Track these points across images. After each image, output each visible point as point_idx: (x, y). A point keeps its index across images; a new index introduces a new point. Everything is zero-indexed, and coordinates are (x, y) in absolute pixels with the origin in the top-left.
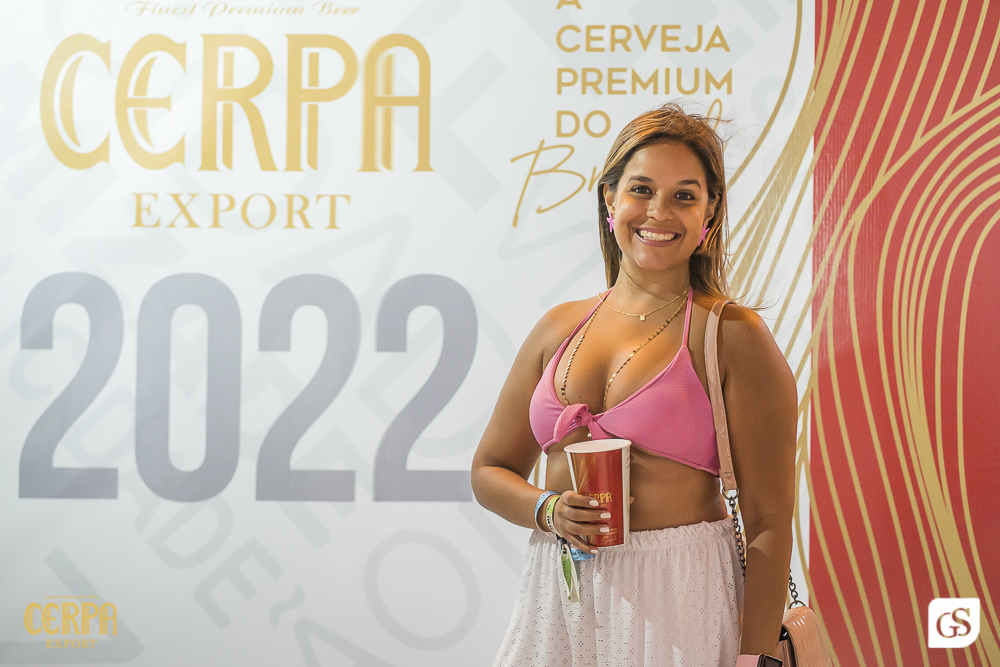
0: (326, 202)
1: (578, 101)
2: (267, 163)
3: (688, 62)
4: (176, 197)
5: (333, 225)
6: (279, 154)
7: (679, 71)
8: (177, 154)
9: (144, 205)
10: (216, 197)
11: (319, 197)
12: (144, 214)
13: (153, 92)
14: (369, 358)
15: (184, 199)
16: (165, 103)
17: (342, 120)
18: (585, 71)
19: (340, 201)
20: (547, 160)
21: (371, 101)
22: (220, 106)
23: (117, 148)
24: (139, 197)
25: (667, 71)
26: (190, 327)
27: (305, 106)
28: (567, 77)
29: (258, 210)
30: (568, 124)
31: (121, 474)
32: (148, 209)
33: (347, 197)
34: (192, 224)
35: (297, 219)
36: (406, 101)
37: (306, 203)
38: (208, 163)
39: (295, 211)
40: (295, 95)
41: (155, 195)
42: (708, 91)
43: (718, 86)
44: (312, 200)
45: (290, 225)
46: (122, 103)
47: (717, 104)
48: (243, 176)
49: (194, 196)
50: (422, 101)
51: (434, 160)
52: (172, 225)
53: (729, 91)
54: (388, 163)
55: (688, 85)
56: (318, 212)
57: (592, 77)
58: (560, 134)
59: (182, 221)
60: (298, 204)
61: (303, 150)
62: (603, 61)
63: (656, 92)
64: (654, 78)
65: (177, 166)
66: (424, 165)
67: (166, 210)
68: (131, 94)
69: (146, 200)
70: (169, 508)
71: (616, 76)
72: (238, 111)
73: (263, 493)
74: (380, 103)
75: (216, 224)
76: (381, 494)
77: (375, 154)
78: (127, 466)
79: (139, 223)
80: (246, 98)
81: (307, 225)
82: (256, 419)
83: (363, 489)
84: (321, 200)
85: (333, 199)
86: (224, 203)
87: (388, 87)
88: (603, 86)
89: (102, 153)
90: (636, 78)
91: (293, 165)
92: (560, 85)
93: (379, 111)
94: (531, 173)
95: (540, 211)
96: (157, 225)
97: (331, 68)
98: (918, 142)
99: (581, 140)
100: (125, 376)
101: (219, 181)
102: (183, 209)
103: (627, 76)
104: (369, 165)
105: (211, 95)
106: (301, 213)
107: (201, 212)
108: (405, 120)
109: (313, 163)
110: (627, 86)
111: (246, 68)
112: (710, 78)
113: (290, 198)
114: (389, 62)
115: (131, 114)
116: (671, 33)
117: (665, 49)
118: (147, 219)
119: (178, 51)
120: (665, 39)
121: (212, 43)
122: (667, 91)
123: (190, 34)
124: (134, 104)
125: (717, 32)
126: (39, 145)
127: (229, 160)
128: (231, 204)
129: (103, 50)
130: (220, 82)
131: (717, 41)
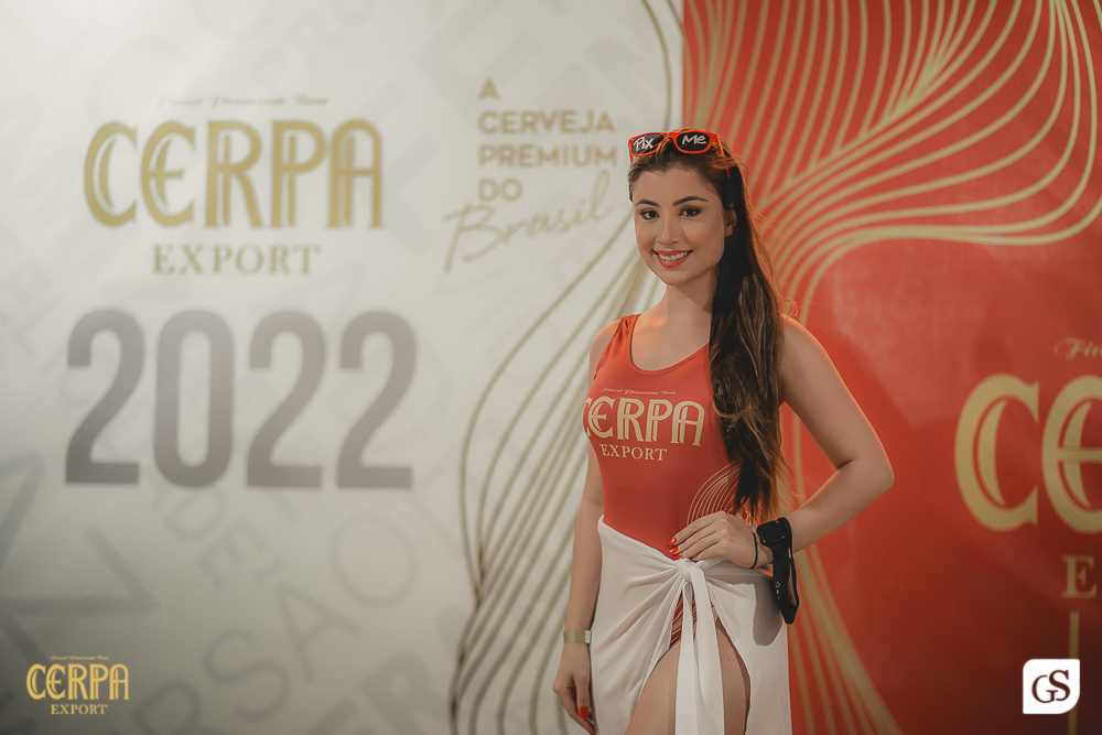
0: (301, 253)
1: (497, 172)
2: (256, 221)
3: (582, 140)
4: (187, 249)
5: (306, 269)
6: (265, 214)
7: (575, 148)
8: (187, 215)
9: (162, 255)
10: (217, 250)
11: (295, 248)
12: (162, 262)
13: (170, 166)
14: (334, 375)
15: (193, 250)
16: (179, 175)
17: (313, 188)
18: (503, 148)
19: (312, 254)
20: (473, 218)
21: (336, 172)
22: (220, 179)
23: (142, 211)
24: (158, 250)
25: (566, 148)
27: (285, 179)
28: (488, 153)
29: (249, 259)
30: (488, 190)
31: (142, 467)
32: (165, 258)
33: (317, 248)
34: (198, 269)
35: (279, 267)
36: (363, 173)
37: (285, 253)
38: (211, 222)
39: (278, 259)
40: (278, 168)
42: (598, 163)
43: (607, 159)
44: (290, 251)
45: (273, 270)
46: (146, 175)
47: (606, 174)
48: (238, 232)
49: (200, 248)
50: (375, 172)
51: (385, 219)
52: (183, 270)
53: (616, 163)
54: (349, 221)
55: (581, 157)
56: (295, 261)
57: (507, 153)
58: (482, 197)
59: (191, 268)
60: (279, 254)
61: (284, 211)
62: (515, 140)
63: (557, 164)
64: (556, 153)
65: (185, 227)
66: (376, 221)
68: (153, 166)
69: (163, 252)
70: (178, 494)
71: (527, 152)
72: (235, 182)
73: (252, 481)
74: (343, 174)
75: (217, 268)
76: (343, 482)
77: (339, 214)
78: (146, 459)
79: (158, 268)
80: (241, 170)
81: (286, 270)
82: (247, 421)
83: (329, 478)
84: (298, 250)
85: (306, 250)
86: (223, 253)
87: (350, 162)
88: (516, 160)
89: (130, 215)
90: (541, 155)
91: (276, 223)
92: (483, 160)
93: (343, 180)
94: (460, 229)
95: (468, 259)
96: (172, 270)
97: (306, 147)
98: (766, 201)
99: (498, 203)
100: (147, 387)
101: (219, 236)
102: (192, 259)
103: (534, 152)
104: (333, 222)
105: (214, 169)
106: (282, 261)
107: (205, 260)
108: (363, 187)
109: (292, 220)
110: (533, 160)
111: (240, 148)
112: (599, 154)
113: (274, 250)
114: (351, 140)
115: (153, 183)
116: (569, 117)
117: (564, 130)
118: (164, 266)
119: (189, 134)
120: (564, 122)
121: (215, 127)
122: (566, 163)
123: (198, 120)
124: (154, 174)
125: (605, 117)
126: (83, 209)
127: (227, 220)
128: (229, 254)
129: (131, 134)
130: (221, 158)
131: (605, 124)
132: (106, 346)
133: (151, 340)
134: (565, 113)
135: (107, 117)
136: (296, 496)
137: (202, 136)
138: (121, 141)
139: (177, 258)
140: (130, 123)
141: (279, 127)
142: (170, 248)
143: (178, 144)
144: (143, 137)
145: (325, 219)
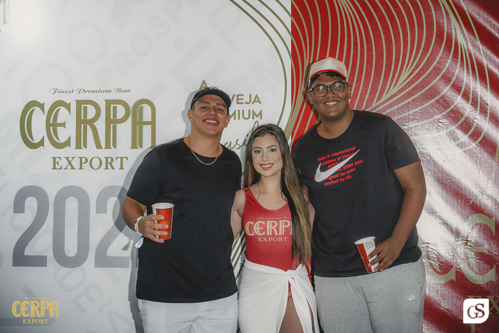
0: (119, 159)
2: (98, 146)
3: (246, 107)
4: (67, 158)
5: (122, 168)
6: (103, 144)
7: (243, 111)
8: (67, 143)
9: (56, 162)
10: (81, 158)
11: (117, 158)
12: (56, 164)
13: (59, 121)
15: (70, 159)
16: (63, 125)
19: (124, 159)
21: (134, 123)
22: (82, 126)
23: (47, 141)
24: (54, 158)
25: (239, 111)
26: (72, 205)
27: (112, 125)
29: (96, 163)
31: (48, 258)
32: (58, 163)
33: (127, 158)
34: (73, 168)
35: (109, 165)
36: (147, 123)
37: (112, 160)
38: (78, 147)
39: (109, 163)
40: (108, 121)
41: (60, 158)
42: (253, 119)
43: (257, 116)
44: (115, 159)
45: (107, 168)
46: (48, 125)
47: (257, 123)
48: (90, 151)
49: (73, 158)
50: (153, 123)
52: (66, 168)
53: (261, 118)
54: (141, 145)
55: (246, 116)
56: (117, 164)
59: (69, 167)
60: (109, 160)
61: (112, 140)
63: (235, 119)
64: (234, 113)
65: (67, 148)
66: (153, 145)
67: (63, 163)
68: (51, 122)
69: (57, 160)
70: (65, 270)
72: (89, 127)
73: (98, 264)
74: (138, 124)
75: (81, 168)
77: (136, 142)
78: (50, 254)
79: (54, 168)
80: (91, 122)
81: (113, 168)
82: (95, 238)
84: (118, 159)
85: (122, 158)
86: (84, 160)
87: (141, 118)
89: (41, 143)
91: (107, 146)
93: (138, 126)
96: (61, 168)
97: (121, 112)
101: (82, 153)
102: (70, 163)
104: (134, 146)
105: (79, 122)
106: (111, 164)
107: (76, 164)
108: (147, 129)
109: (115, 146)
111: (91, 112)
112: (254, 113)
113: (107, 158)
114: (141, 109)
115: (51, 129)
116: (240, 97)
117: (238, 103)
118: (57, 166)
119: (68, 107)
120: (238, 99)
121: (79, 103)
122: (239, 119)
123: (71, 99)
124: (52, 125)
125: (257, 96)
126: (20, 140)
127: (85, 147)
128: (87, 160)
129: (42, 106)
130: (82, 117)
131: (257, 100)
132: (31, 203)
133: (51, 201)
134: (238, 95)
137: (73, 107)
138: (37, 109)
140: (41, 101)
141: (108, 103)
143: (63, 110)
144: (47, 108)
145: (130, 144)
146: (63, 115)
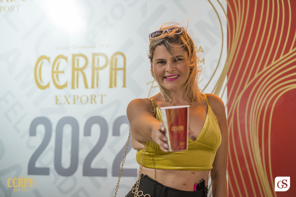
0: (100, 97)
2: (87, 87)
4: (65, 96)
5: (102, 102)
6: (89, 84)
8: (65, 85)
10: (74, 96)
11: (99, 95)
13: (60, 69)
14: (111, 138)
15: (67, 97)
16: (63, 72)
17: (104, 75)
19: (104, 97)
21: (112, 69)
22: (76, 73)
23: (52, 85)
24: (56, 97)
26: (67, 130)
27: (96, 72)
29: (84, 99)
31: (50, 169)
32: (59, 100)
33: (105, 95)
34: (69, 103)
35: (93, 101)
36: (120, 69)
37: (95, 97)
38: (73, 87)
40: (94, 69)
43: (201, 62)
44: (97, 96)
45: (92, 103)
46: (53, 72)
48: (81, 91)
49: (69, 96)
50: (124, 69)
51: (127, 85)
52: (64, 104)
53: (204, 63)
54: (115, 85)
56: (98, 99)
59: (67, 103)
60: (93, 97)
65: (65, 89)
66: (124, 86)
68: (55, 70)
69: (59, 98)
70: (62, 178)
72: (80, 73)
73: (85, 174)
74: (114, 70)
75: (74, 103)
76: (114, 175)
77: (112, 84)
78: (52, 167)
79: (57, 103)
80: (82, 70)
81: (95, 102)
82: (83, 154)
83: (109, 173)
85: (102, 96)
86: (76, 98)
87: (116, 66)
89: (48, 86)
91: (93, 87)
93: (114, 72)
94: (152, 87)
96: (61, 104)
97: (102, 62)
98: (256, 76)
100: (52, 143)
101: (75, 92)
102: (67, 100)
104: (111, 86)
105: (74, 69)
106: (94, 100)
107: (71, 100)
108: (120, 74)
109: (98, 86)
111: (82, 63)
113: (92, 96)
114: (116, 58)
115: (55, 75)
118: (58, 102)
119: (66, 59)
121: (74, 56)
123: (69, 54)
124: (56, 73)
125: (200, 48)
126: (34, 84)
127: (77, 87)
128: (78, 97)
129: (48, 59)
130: (76, 66)
131: (200, 50)
132: (41, 129)
133: (54, 127)
135: (41, 54)
136: (99, 179)
137: (70, 59)
138: (45, 61)
139: (62, 100)
140: (48, 56)
141: (94, 55)
142: (60, 96)
143: (62, 62)
144: (52, 60)
145: (108, 84)
146: (63, 65)
